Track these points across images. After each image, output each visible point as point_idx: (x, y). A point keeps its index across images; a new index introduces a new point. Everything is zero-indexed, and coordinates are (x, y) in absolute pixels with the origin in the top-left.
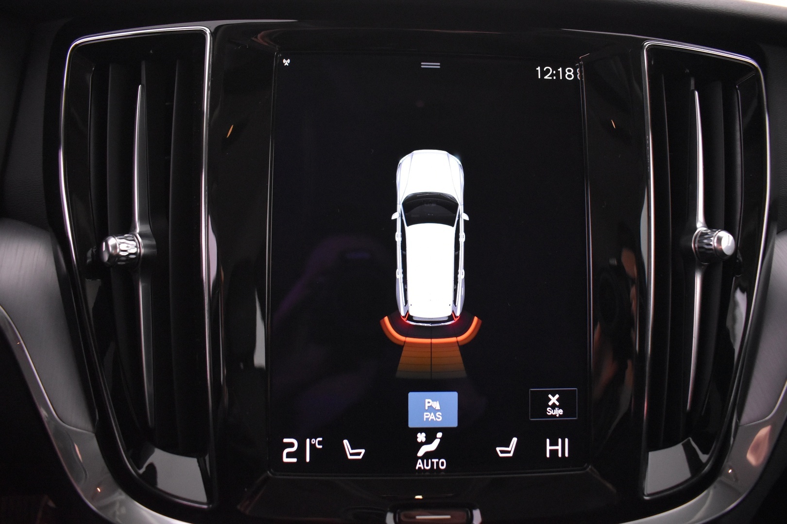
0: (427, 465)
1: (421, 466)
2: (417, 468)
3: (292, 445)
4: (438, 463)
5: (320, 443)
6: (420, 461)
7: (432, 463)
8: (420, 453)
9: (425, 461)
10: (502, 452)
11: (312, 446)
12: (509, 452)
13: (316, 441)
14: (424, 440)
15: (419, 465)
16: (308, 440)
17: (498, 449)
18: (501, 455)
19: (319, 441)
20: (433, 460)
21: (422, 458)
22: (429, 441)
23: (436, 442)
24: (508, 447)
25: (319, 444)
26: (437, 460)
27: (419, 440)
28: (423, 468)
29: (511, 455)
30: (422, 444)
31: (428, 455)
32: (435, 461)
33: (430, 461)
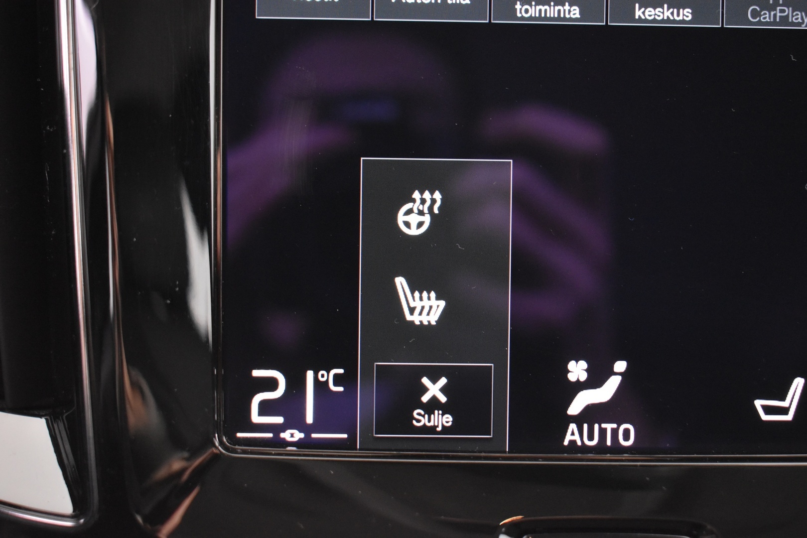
0: (591, 438)
1: (577, 437)
2: (566, 443)
3: (271, 384)
4: (615, 432)
5: (338, 380)
6: (573, 427)
7: (603, 432)
8: (575, 408)
9: (585, 426)
10: (768, 410)
11: (320, 387)
12: (785, 411)
13: (329, 376)
14: (583, 377)
15: (572, 434)
16: (310, 374)
17: (758, 403)
18: (765, 417)
19: (336, 376)
20: (604, 426)
21: (579, 420)
22: (595, 380)
23: (612, 385)
24: (783, 399)
25: (336, 384)
26: (615, 426)
27: (572, 377)
28: (579, 443)
29: (789, 417)
30: (579, 386)
31: (592, 414)
32: (609, 427)
33: (596, 426)
